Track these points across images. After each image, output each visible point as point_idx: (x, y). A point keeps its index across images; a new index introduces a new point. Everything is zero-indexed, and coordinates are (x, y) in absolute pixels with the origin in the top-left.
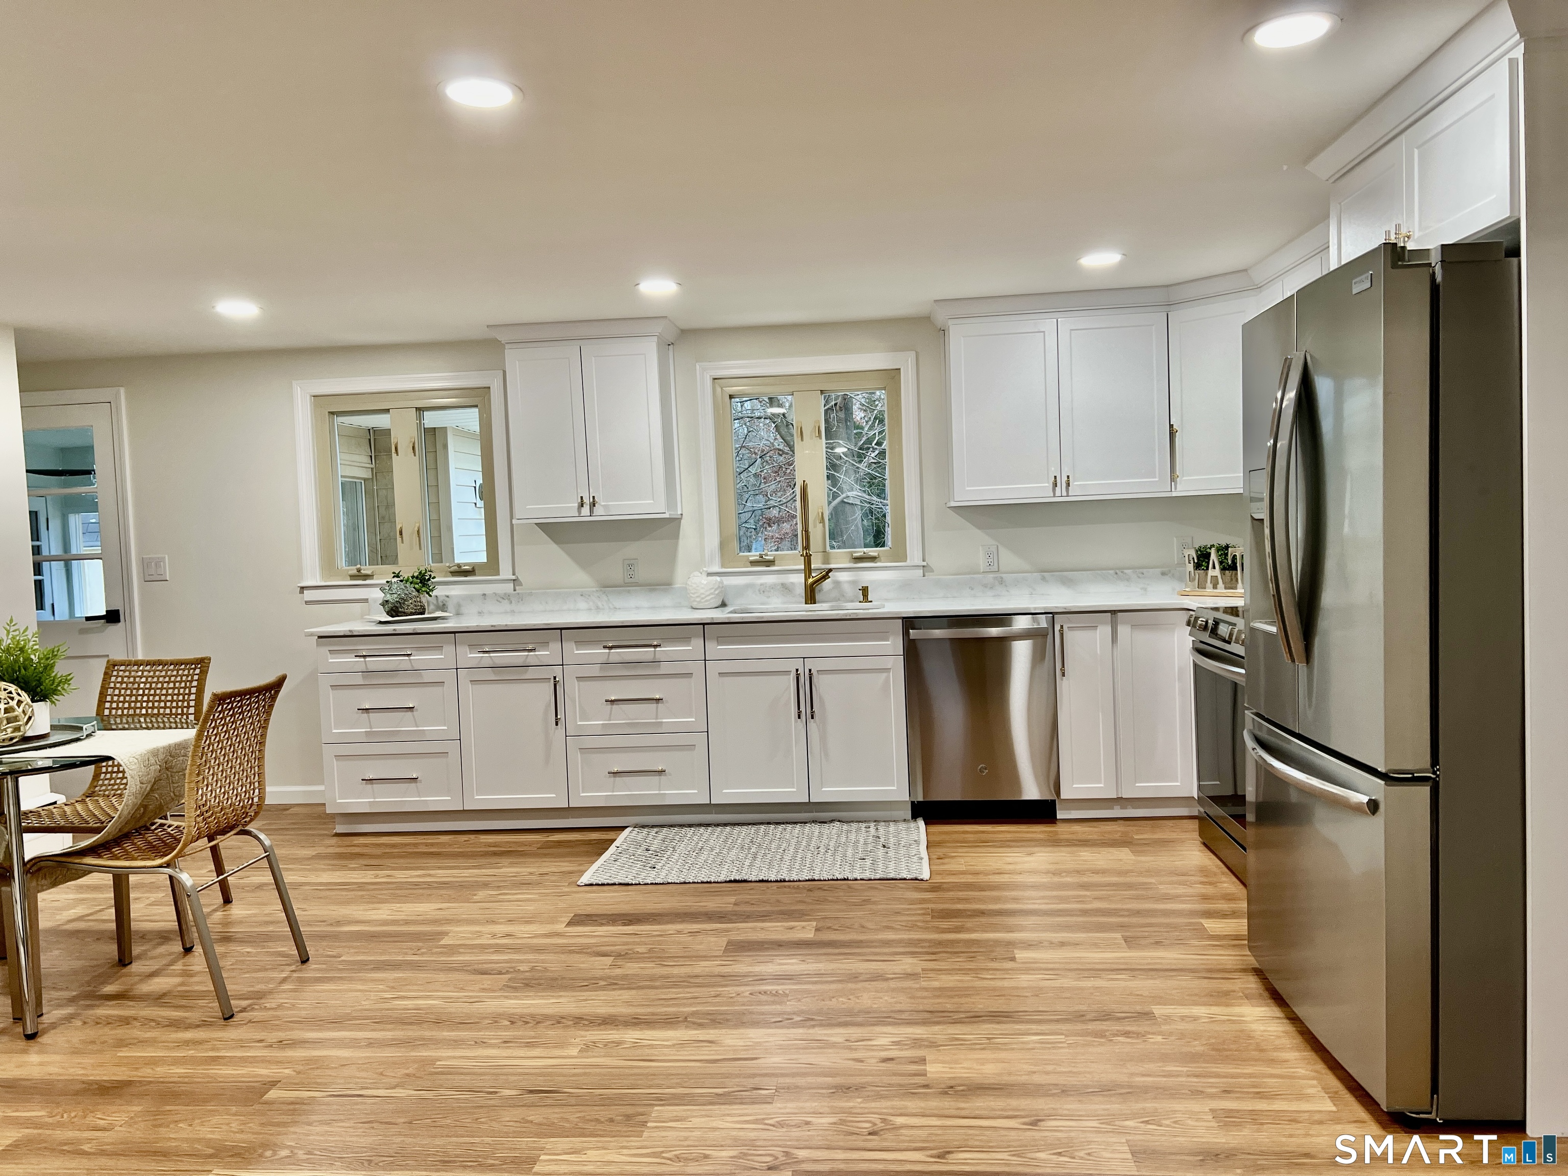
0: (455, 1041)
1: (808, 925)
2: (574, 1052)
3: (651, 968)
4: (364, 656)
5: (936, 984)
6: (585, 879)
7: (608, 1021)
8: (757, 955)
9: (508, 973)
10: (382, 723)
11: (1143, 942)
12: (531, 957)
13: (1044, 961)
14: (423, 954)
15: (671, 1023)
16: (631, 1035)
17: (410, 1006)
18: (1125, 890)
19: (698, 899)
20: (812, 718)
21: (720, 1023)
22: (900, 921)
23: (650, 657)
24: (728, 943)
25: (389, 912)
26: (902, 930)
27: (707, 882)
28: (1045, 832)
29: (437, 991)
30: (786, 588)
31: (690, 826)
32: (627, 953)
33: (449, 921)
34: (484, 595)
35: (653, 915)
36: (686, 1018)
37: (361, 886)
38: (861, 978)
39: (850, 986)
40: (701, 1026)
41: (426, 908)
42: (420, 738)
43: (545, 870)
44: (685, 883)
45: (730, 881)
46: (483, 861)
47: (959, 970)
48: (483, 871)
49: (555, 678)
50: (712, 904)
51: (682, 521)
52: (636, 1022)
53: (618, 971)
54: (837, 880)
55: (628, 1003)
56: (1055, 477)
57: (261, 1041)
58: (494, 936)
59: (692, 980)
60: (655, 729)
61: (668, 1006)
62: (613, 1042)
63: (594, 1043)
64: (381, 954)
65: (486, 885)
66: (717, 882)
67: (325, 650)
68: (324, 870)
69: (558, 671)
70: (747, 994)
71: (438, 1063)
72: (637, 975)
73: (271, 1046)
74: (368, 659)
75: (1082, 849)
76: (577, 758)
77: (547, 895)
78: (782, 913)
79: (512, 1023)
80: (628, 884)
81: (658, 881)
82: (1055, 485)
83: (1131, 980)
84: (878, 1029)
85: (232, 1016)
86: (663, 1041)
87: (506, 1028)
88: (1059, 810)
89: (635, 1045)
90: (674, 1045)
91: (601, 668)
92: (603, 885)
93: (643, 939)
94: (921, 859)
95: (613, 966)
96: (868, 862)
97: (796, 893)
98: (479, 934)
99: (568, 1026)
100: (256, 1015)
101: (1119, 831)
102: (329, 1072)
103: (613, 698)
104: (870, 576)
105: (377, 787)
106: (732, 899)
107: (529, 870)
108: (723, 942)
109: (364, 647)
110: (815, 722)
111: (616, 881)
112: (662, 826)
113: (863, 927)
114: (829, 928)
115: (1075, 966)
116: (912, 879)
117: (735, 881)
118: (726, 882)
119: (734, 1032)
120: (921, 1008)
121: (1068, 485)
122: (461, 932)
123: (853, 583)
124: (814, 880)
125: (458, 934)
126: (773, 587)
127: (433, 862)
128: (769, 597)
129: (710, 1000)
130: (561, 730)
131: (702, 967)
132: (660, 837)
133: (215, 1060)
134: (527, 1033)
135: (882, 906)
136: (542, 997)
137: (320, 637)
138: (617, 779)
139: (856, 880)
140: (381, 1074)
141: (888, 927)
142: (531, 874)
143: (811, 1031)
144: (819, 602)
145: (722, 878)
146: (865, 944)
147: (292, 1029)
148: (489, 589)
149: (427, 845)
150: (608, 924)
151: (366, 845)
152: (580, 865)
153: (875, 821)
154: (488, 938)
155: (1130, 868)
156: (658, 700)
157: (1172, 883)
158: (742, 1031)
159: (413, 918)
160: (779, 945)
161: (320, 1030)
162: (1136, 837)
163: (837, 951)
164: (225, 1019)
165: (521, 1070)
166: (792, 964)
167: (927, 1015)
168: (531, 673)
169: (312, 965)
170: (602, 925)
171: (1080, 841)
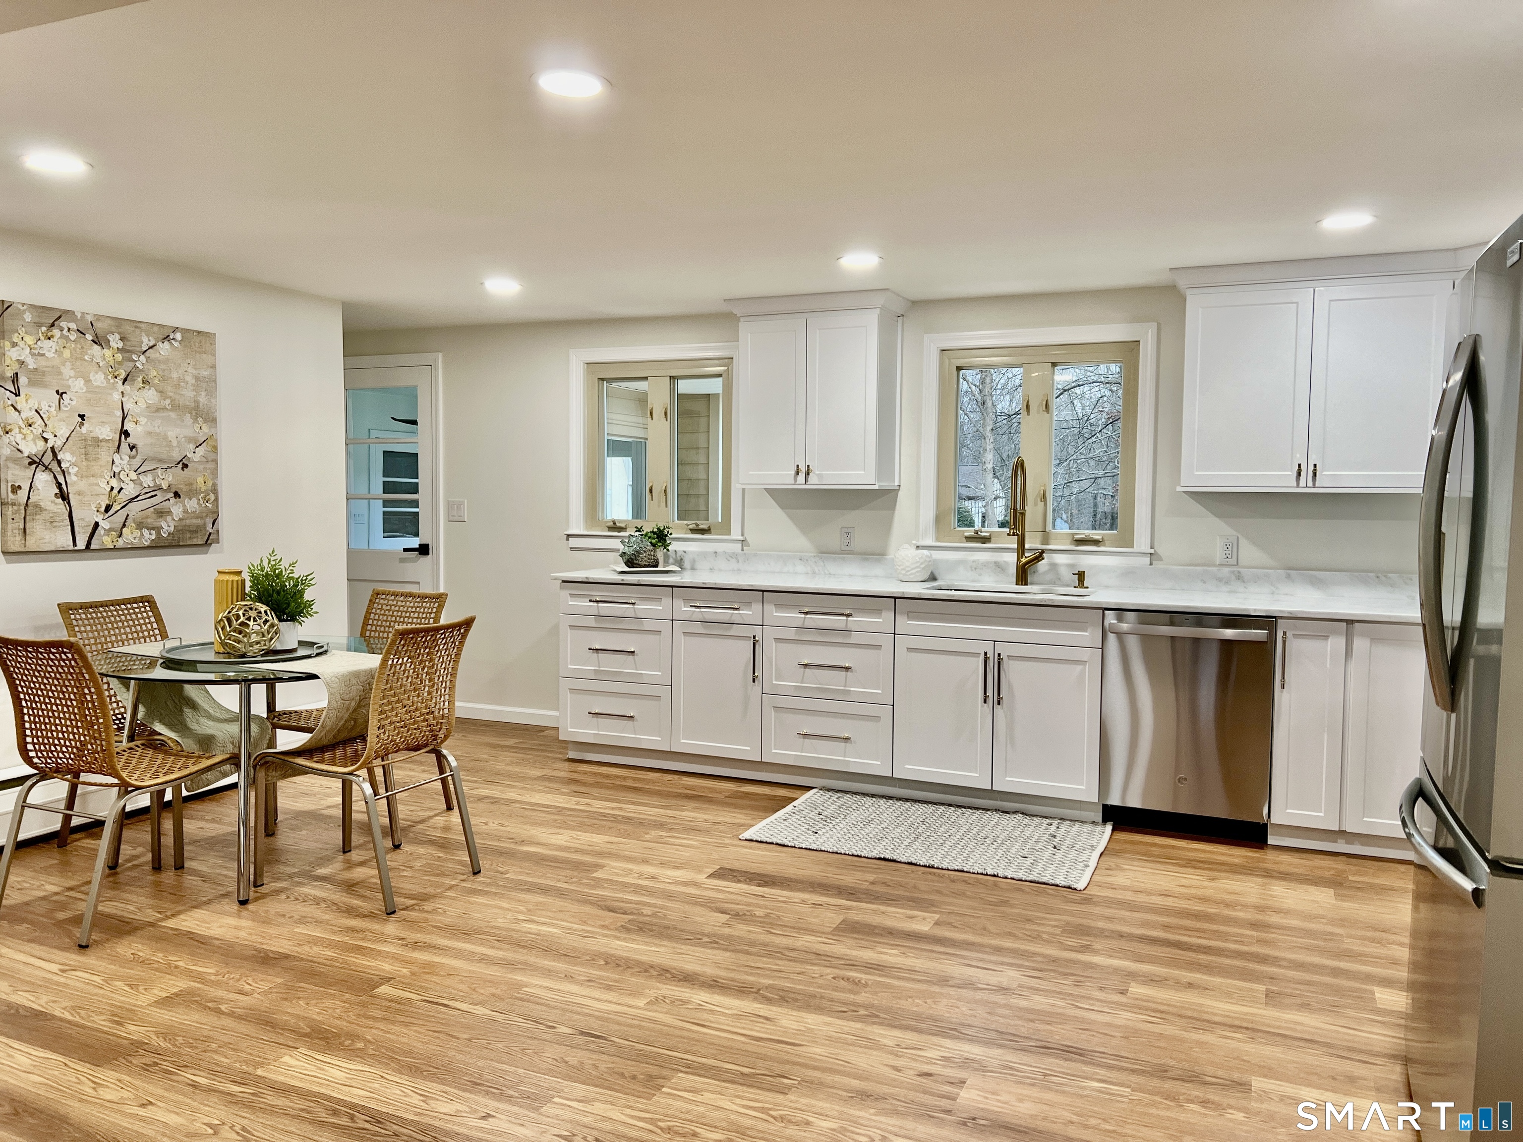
0: (549, 971)
1: (930, 917)
2: (641, 1003)
3: (757, 933)
4: (597, 602)
5: (1023, 1003)
6: (747, 835)
7: (688, 979)
8: (863, 939)
9: (631, 913)
10: (610, 664)
11: (1287, 1001)
12: (659, 902)
13: (1159, 1001)
14: (572, 883)
15: (742, 991)
16: (700, 996)
17: (533, 931)
18: (1301, 938)
19: (839, 871)
20: (999, 703)
21: (787, 1001)
22: (1027, 930)
23: (842, 626)
24: (843, 921)
25: (567, 838)
26: (1024, 940)
27: (858, 856)
28: (1246, 857)
29: (562, 920)
30: (999, 567)
31: (873, 796)
32: (744, 914)
33: (610, 855)
34: (716, 553)
35: (790, 880)
36: (759, 990)
37: (560, 810)
38: (950, 983)
39: (936, 989)
40: (769, 1001)
41: (598, 840)
42: (636, 680)
43: (721, 819)
44: (837, 853)
45: (880, 859)
46: (673, 802)
47: (1060, 993)
48: (668, 811)
49: (754, 637)
50: (849, 879)
51: (900, 493)
52: (714, 985)
53: (727, 931)
54: (987, 875)
55: (717, 964)
56: (1299, 465)
57: (402, 939)
58: (641, 876)
59: (787, 953)
60: (843, 696)
61: (751, 974)
62: (681, 1000)
63: (664, 997)
64: (540, 877)
65: (661, 826)
66: (867, 858)
67: (565, 594)
68: (539, 791)
69: (758, 631)
70: (829, 977)
71: (524, 989)
72: (741, 938)
73: (407, 945)
74: (600, 604)
75: (1277, 882)
76: (771, 716)
77: (708, 843)
78: (911, 900)
79: (607, 963)
80: (784, 846)
81: (814, 847)
82: (1299, 474)
83: (1247, 1042)
84: (935, 1039)
85: (394, 912)
86: (726, 1008)
87: (600, 968)
88: (1272, 835)
89: (699, 1008)
90: (732, 1015)
91: (796, 633)
92: (761, 842)
93: (767, 903)
94: (1087, 866)
95: (727, 925)
96: (1029, 862)
97: (938, 882)
98: (629, 872)
99: (651, 977)
100: (413, 914)
101: (1334, 868)
102: (435, 979)
103: (806, 662)
104: (1089, 561)
105: (602, 721)
106: (871, 877)
107: (706, 817)
108: (837, 919)
109: (599, 593)
110: (1002, 708)
111: (775, 840)
112: (846, 792)
113: (984, 929)
114: (950, 924)
115: (1189, 1013)
116: (1064, 887)
117: (885, 859)
118: (876, 859)
119: (795, 1013)
120: (993, 1027)
121: (1315, 474)
122: (615, 868)
123: (1072, 566)
124: (963, 871)
125: (613, 869)
126: (985, 565)
127: (631, 796)
128: (980, 575)
129: (792, 976)
130: (757, 687)
131: (806, 941)
132: (839, 802)
133: (360, 949)
134: (611, 975)
135: (1017, 911)
136: (647, 944)
137: (564, 581)
138: (806, 740)
139: (1006, 878)
140: (474, 990)
141: (1010, 934)
142: (706, 821)
143: (869, 1028)
144: (1032, 584)
145: (875, 854)
146: (977, 948)
147: (430, 933)
148: (720, 547)
149: (634, 779)
150: (745, 882)
151: (585, 773)
152: (753, 819)
153: (1061, 819)
154: (634, 878)
155: (1321, 912)
156: (848, 669)
157: (1363, 938)
158: (803, 1014)
159: (586, 847)
160: (891, 933)
161: (450, 939)
162: (1350, 878)
163: (942, 949)
164: (388, 914)
165: (587, 1011)
166: (890, 955)
167: (994, 1035)
168: (735, 630)
169: (480, 878)
170: (739, 881)
171: (1281, 873)
